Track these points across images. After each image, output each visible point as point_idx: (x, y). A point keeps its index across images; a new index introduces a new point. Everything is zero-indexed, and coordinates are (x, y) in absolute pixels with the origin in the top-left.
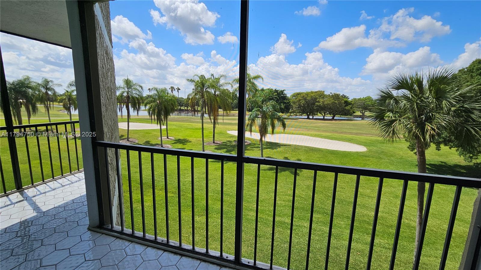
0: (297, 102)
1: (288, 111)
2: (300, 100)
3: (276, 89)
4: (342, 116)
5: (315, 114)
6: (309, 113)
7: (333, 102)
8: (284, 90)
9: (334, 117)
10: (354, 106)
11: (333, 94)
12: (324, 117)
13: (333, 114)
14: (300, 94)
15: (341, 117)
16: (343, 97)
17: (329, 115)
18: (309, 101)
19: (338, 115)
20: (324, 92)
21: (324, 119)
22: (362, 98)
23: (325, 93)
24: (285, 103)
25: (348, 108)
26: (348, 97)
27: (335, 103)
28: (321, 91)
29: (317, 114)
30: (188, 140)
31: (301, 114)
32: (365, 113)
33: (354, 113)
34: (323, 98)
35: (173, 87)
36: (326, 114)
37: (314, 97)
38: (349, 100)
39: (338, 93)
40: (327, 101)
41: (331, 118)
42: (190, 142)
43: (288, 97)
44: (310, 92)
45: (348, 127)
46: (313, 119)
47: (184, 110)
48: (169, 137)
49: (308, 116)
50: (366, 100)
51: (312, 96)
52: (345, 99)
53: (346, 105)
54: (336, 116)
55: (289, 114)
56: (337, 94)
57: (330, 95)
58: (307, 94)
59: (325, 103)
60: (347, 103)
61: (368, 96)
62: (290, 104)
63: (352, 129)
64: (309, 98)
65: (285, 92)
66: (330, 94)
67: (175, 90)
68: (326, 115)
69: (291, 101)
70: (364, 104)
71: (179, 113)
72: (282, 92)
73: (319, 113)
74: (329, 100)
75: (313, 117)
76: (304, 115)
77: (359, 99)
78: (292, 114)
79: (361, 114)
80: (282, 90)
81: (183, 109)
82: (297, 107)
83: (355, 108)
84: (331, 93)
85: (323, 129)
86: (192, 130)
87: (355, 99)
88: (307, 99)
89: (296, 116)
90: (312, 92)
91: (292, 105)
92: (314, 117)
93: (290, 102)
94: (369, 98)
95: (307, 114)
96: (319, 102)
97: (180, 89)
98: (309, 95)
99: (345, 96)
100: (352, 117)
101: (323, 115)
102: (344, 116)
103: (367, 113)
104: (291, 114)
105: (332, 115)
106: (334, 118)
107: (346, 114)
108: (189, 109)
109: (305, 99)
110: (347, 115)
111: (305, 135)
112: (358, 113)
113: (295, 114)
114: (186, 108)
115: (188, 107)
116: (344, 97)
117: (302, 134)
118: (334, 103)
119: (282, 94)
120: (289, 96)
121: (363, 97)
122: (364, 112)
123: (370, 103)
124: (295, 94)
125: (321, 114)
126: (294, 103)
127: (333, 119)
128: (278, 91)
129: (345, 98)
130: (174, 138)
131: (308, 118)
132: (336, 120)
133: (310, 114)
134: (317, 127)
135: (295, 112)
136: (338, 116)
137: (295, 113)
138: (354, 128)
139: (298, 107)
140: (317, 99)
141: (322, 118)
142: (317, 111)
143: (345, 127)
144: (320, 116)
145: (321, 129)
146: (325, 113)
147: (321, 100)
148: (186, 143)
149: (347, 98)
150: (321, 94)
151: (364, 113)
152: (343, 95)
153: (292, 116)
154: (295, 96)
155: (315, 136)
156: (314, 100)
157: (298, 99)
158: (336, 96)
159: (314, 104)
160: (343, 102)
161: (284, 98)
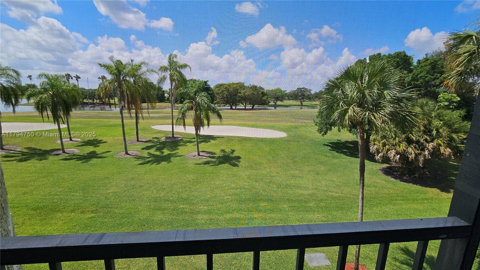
0: (220, 93)
2: (223, 91)
3: (200, 80)
4: (259, 106)
5: (237, 105)
7: (252, 93)
8: (207, 81)
11: (252, 86)
12: (245, 106)
14: (222, 85)
17: (250, 105)
18: (231, 92)
19: (256, 105)
20: (244, 83)
21: (245, 109)
22: (274, 89)
23: (245, 85)
25: (264, 98)
27: (254, 94)
28: (241, 83)
30: (102, 140)
31: (224, 104)
33: (269, 102)
34: (244, 89)
35: (69, 75)
37: (236, 88)
38: (265, 91)
40: (248, 93)
42: (105, 142)
43: (211, 88)
45: (266, 115)
46: (236, 109)
47: (88, 103)
48: (72, 139)
49: (231, 106)
50: (277, 91)
51: (234, 88)
52: (262, 91)
53: (263, 96)
56: (255, 86)
58: (229, 85)
59: (246, 94)
60: (264, 94)
62: (214, 95)
64: (231, 89)
65: (209, 83)
67: (72, 79)
69: (215, 92)
70: (276, 95)
71: (81, 107)
72: (206, 82)
74: (249, 91)
75: (236, 107)
76: (227, 105)
77: (272, 91)
79: (274, 104)
81: (87, 101)
83: (269, 98)
84: (250, 85)
86: (105, 127)
87: (269, 90)
89: (220, 107)
90: (233, 84)
91: (216, 96)
93: (213, 93)
95: (230, 105)
97: (80, 78)
98: (231, 87)
99: (261, 88)
100: (268, 106)
103: (278, 103)
105: (252, 105)
108: (95, 101)
109: (228, 90)
110: (264, 105)
111: (234, 125)
112: (272, 103)
113: (219, 105)
114: (90, 101)
115: (94, 100)
117: (230, 125)
118: (253, 94)
119: (206, 85)
120: (213, 87)
122: (276, 102)
123: (280, 94)
124: (217, 85)
125: (243, 104)
126: (218, 94)
127: (253, 109)
130: (81, 140)
131: (232, 109)
133: (232, 105)
137: (219, 104)
139: (222, 98)
140: (238, 90)
141: (244, 108)
142: (239, 102)
143: (263, 116)
144: (241, 106)
146: (246, 104)
147: (242, 91)
148: (98, 145)
149: (263, 89)
150: (241, 86)
152: (260, 87)
154: (218, 87)
155: (243, 125)
156: (236, 91)
157: (221, 91)
158: (254, 88)
159: (236, 95)
160: (260, 93)
161: (208, 89)
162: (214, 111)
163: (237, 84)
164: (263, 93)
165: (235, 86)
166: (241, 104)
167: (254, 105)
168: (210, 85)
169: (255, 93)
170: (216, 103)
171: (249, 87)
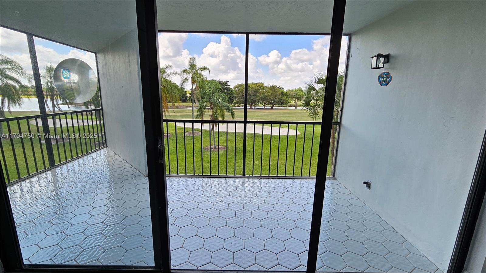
0: (239, 93)
1: (232, 102)
3: (220, 81)
4: (279, 106)
5: (256, 105)
6: (251, 104)
7: (271, 93)
9: (272, 107)
10: (289, 96)
12: (264, 106)
16: (279, 88)
17: (269, 105)
18: (251, 92)
20: (263, 83)
22: (295, 89)
23: (265, 85)
24: (229, 94)
25: (283, 98)
26: (283, 88)
27: (274, 94)
28: (261, 83)
29: (258, 105)
32: (298, 103)
33: (289, 102)
34: (263, 89)
36: (266, 104)
37: (255, 88)
38: (284, 91)
41: (270, 108)
44: (251, 83)
45: (285, 115)
46: (255, 109)
49: (251, 106)
50: (298, 91)
51: (253, 88)
52: (281, 90)
54: (274, 106)
55: (232, 105)
56: (275, 86)
59: (265, 94)
62: (234, 95)
63: (288, 117)
66: (268, 85)
70: (297, 95)
72: (226, 83)
74: (268, 91)
77: (293, 90)
78: (236, 105)
79: (294, 104)
80: (226, 81)
82: (240, 97)
83: (289, 98)
84: (270, 85)
87: (289, 90)
88: (250, 90)
92: (256, 107)
93: (233, 93)
94: (300, 89)
96: (259, 93)
100: (287, 106)
101: (264, 105)
102: (281, 106)
103: (300, 103)
104: (235, 105)
105: (271, 105)
107: (282, 104)
112: (292, 103)
116: (281, 88)
119: (226, 85)
120: (232, 88)
121: (296, 89)
122: (296, 102)
123: (301, 94)
124: (237, 85)
125: (262, 104)
126: (237, 94)
128: (221, 82)
136: (276, 105)
137: (239, 104)
138: (289, 116)
140: (258, 90)
142: (258, 102)
143: (283, 115)
145: (263, 118)
146: (265, 104)
147: (262, 91)
150: (261, 86)
153: (236, 106)
154: (237, 88)
156: (256, 91)
157: (241, 90)
158: (274, 88)
159: (255, 95)
160: (280, 93)
161: (228, 89)
162: (229, 110)
163: (257, 84)
164: (282, 93)
167: (274, 105)
170: (235, 103)
171: (268, 87)
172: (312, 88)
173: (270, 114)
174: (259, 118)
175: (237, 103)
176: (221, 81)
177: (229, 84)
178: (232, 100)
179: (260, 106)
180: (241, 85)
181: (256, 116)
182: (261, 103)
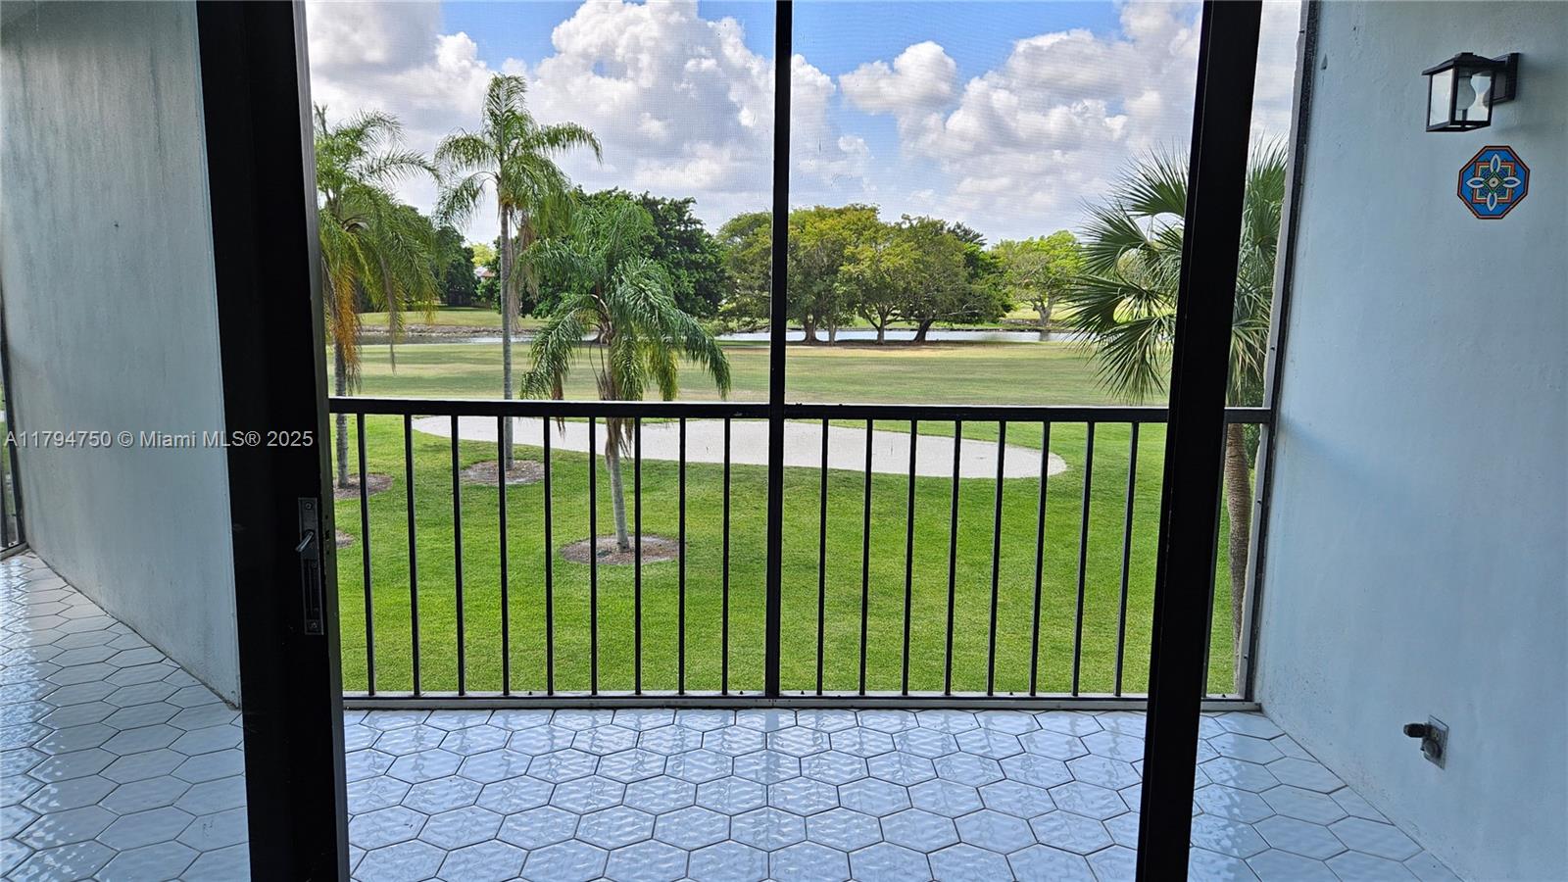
0: (752, 263)
1: (716, 306)
3: (650, 196)
4: (955, 326)
5: (839, 322)
6: (811, 317)
7: (916, 261)
8: (687, 201)
9: (923, 331)
10: (1006, 277)
11: (915, 223)
12: (880, 330)
13: (920, 317)
15: (952, 330)
16: (957, 235)
17: (904, 325)
18: (809, 255)
19: (939, 319)
20: (874, 210)
21: (879, 343)
22: (1037, 240)
23: (883, 218)
24: (696, 265)
25: (977, 287)
26: (978, 236)
27: (927, 266)
28: (863, 209)
29: (847, 322)
32: (1053, 310)
33: (1008, 308)
36: (889, 318)
37: (833, 236)
38: (984, 248)
39: (934, 217)
40: (893, 257)
43: (709, 236)
44: (813, 209)
45: (988, 376)
46: (831, 343)
49: (811, 330)
50: (1054, 248)
51: (822, 234)
52: (968, 247)
53: (974, 276)
54: (933, 326)
55: (716, 322)
56: (934, 224)
57: (904, 226)
59: (883, 266)
60: (976, 265)
61: (1060, 233)
62: (723, 271)
63: (1004, 382)
65: (694, 212)
66: (900, 220)
68: (890, 322)
69: (726, 256)
70: (1048, 269)
72: (679, 208)
73: (856, 317)
74: (898, 250)
75: (832, 336)
77: (1027, 246)
78: (733, 324)
79: (1037, 315)
80: (680, 199)
82: (757, 283)
83: (1010, 287)
84: (906, 218)
85: (884, 388)
87: (1009, 245)
88: (801, 244)
89: (752, 331)
91: (729, 278)
92: (839, 336)
93: (719, 262)
94: (1063, 240)
95: (805, 323)
96: (854, 259)
98: (808, 228)
99: (967, 232)
100: (1001, 328)
101: (878, 322)
102: (967, 326)
103: (1062, 311)
104: (731, 325)
105: (916, 325)
106: (927, 339)
107: (972, 318)
110: (977, 322)
112: (1025, 312)
113: (749, 323)
116: (966, 236)
118: (921, 265)
119: (680, 221)
120: (714, 233)
121: (1042, 238)
122: (1046, 304)
123: (1068, 264)
124: (739, 220)
125: (868, 317)
126: (741, 265)
127: (920, 341)
128: (655, 203)
129: (967, 241)
131: (812, 341)
132: (932, 343)
133: (817, 319)
134: (854, 382)
135: (746, 314)
136: (942, 325)
137: (748, 319)
138: (1013, 377)
140: (844, 247)
141: (873, 336)
142: (848, 308)
143: (977, 376)
145: (876, 388)
146: (883, 315)
147: (866, 252)
149: (977, 239)
150: (862, 223)
151: (1050, 308)
152: (959, 227)
153: (732, 331)
154: (740, 233)
156: (835, 252)
157: (756, 249)
158: (928, 234)
159: (832, 270)
160: (960, 258)
161: (692, 240)
162: (696, 346)
163: (840, 212)
164: (972, 259)
165: (823, 226)
166: (857, 318)
167: (929, 323)
168: (699, 222)
169: (931, 259)
170: (729, 314)
171: (900, 229)
172: (1119, 236)
173: (912, 368)
174: (851, 388)
175: (740, 311)
176: (658, 198)
177: (694, 216)
178: (716, 299)
179: (857, 330)
180: (757, 221)
181: (839, 381)
182: (862, 314)
